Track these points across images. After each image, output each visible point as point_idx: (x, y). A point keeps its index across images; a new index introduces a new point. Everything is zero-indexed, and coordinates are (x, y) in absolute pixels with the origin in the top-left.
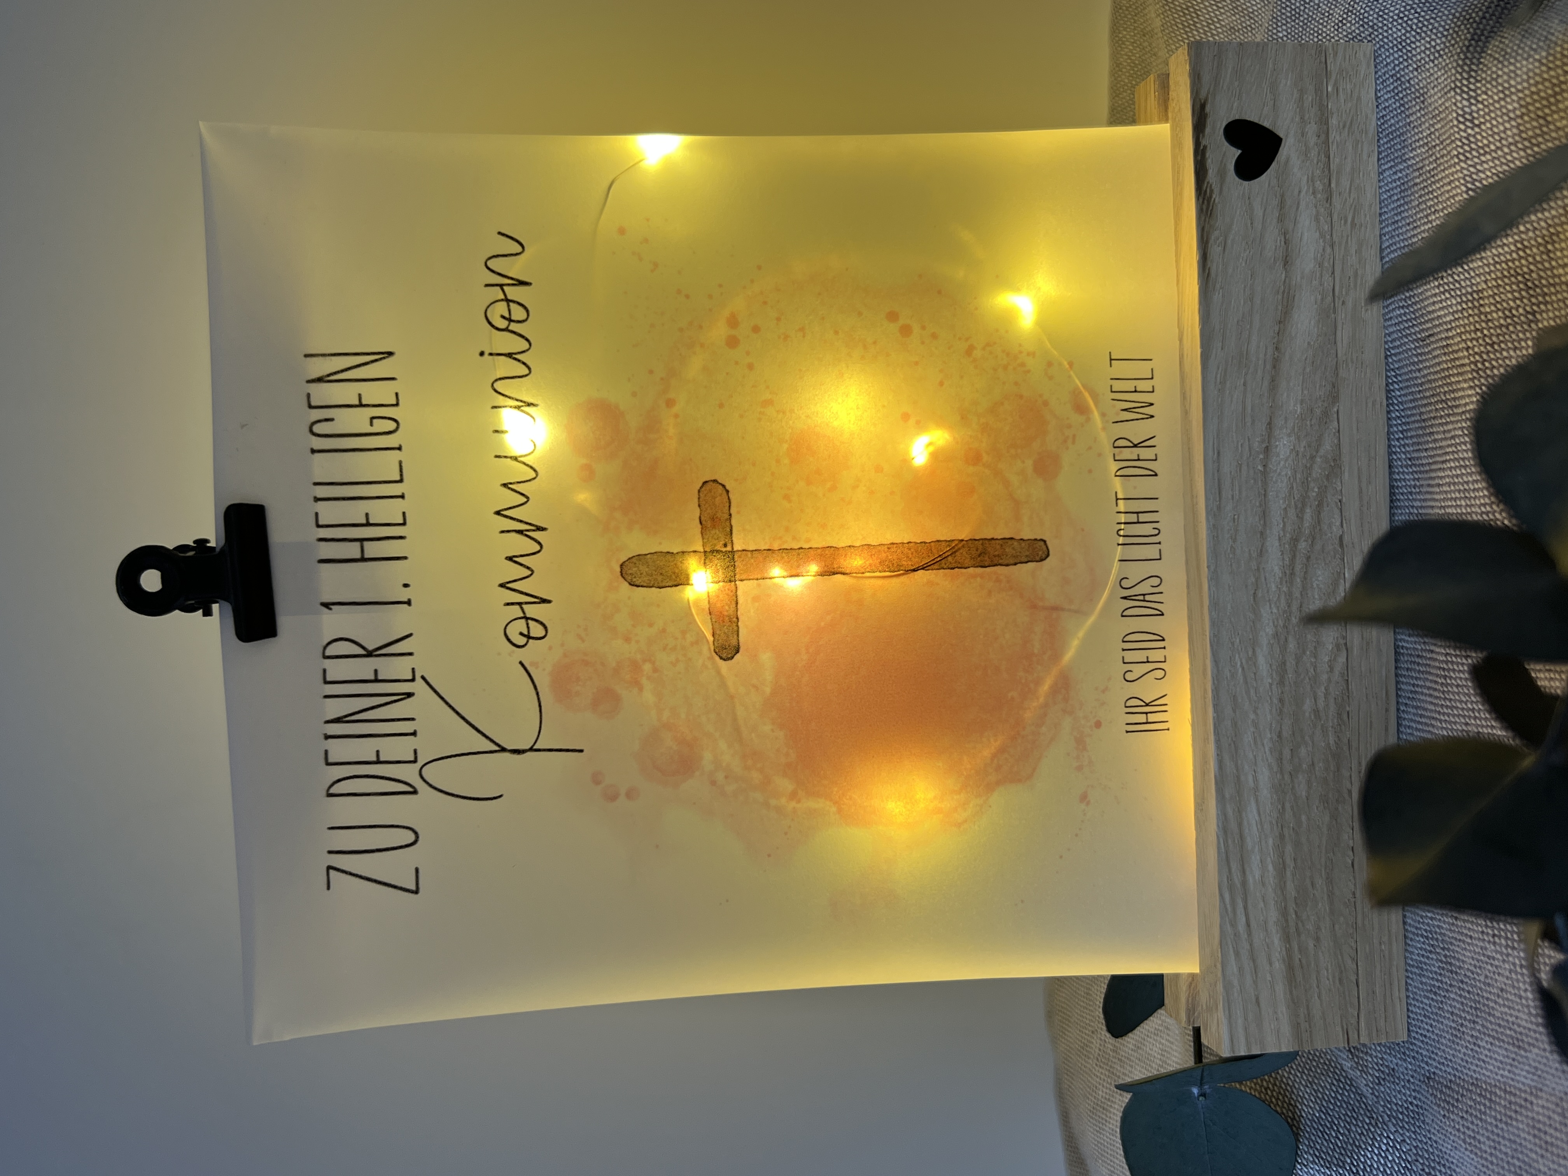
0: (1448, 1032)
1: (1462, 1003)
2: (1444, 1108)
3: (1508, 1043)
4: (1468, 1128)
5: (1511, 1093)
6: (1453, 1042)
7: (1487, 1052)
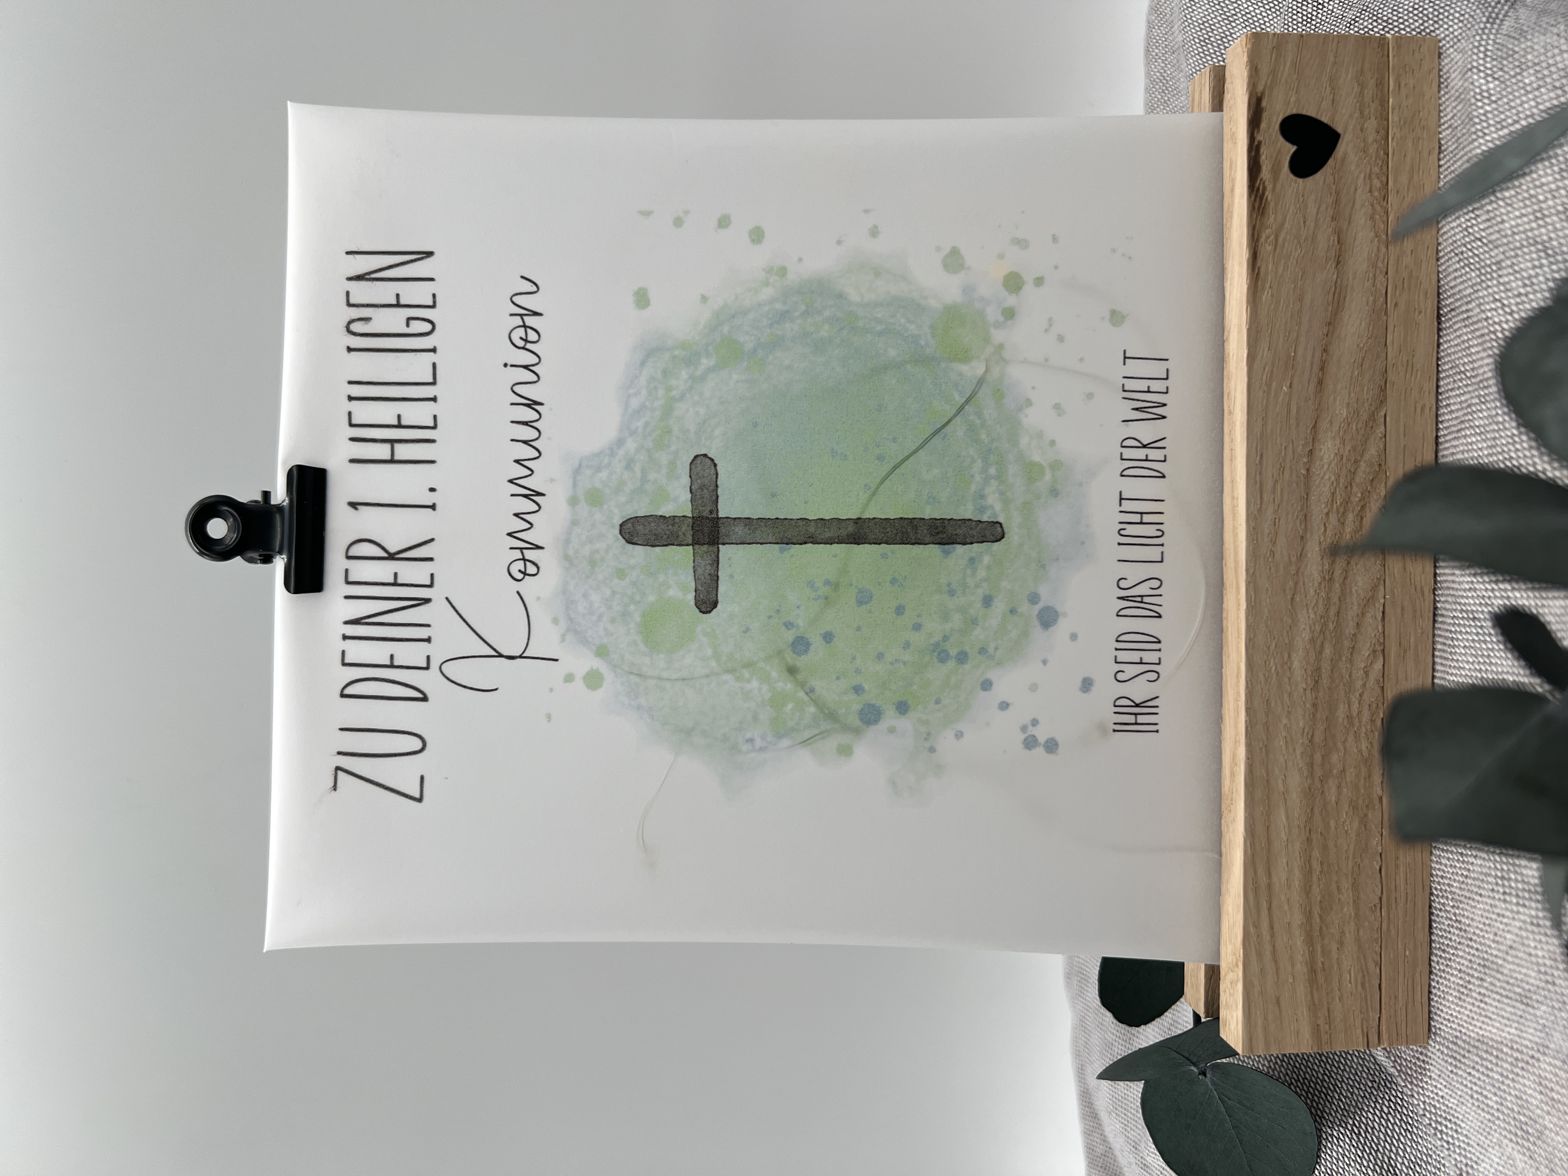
1: (1471, 961)
2: (1451, 1064)
3: (1516, 1001)
4: (1475, 1084)
5: (1518, 1050)
6: (1461, 999)
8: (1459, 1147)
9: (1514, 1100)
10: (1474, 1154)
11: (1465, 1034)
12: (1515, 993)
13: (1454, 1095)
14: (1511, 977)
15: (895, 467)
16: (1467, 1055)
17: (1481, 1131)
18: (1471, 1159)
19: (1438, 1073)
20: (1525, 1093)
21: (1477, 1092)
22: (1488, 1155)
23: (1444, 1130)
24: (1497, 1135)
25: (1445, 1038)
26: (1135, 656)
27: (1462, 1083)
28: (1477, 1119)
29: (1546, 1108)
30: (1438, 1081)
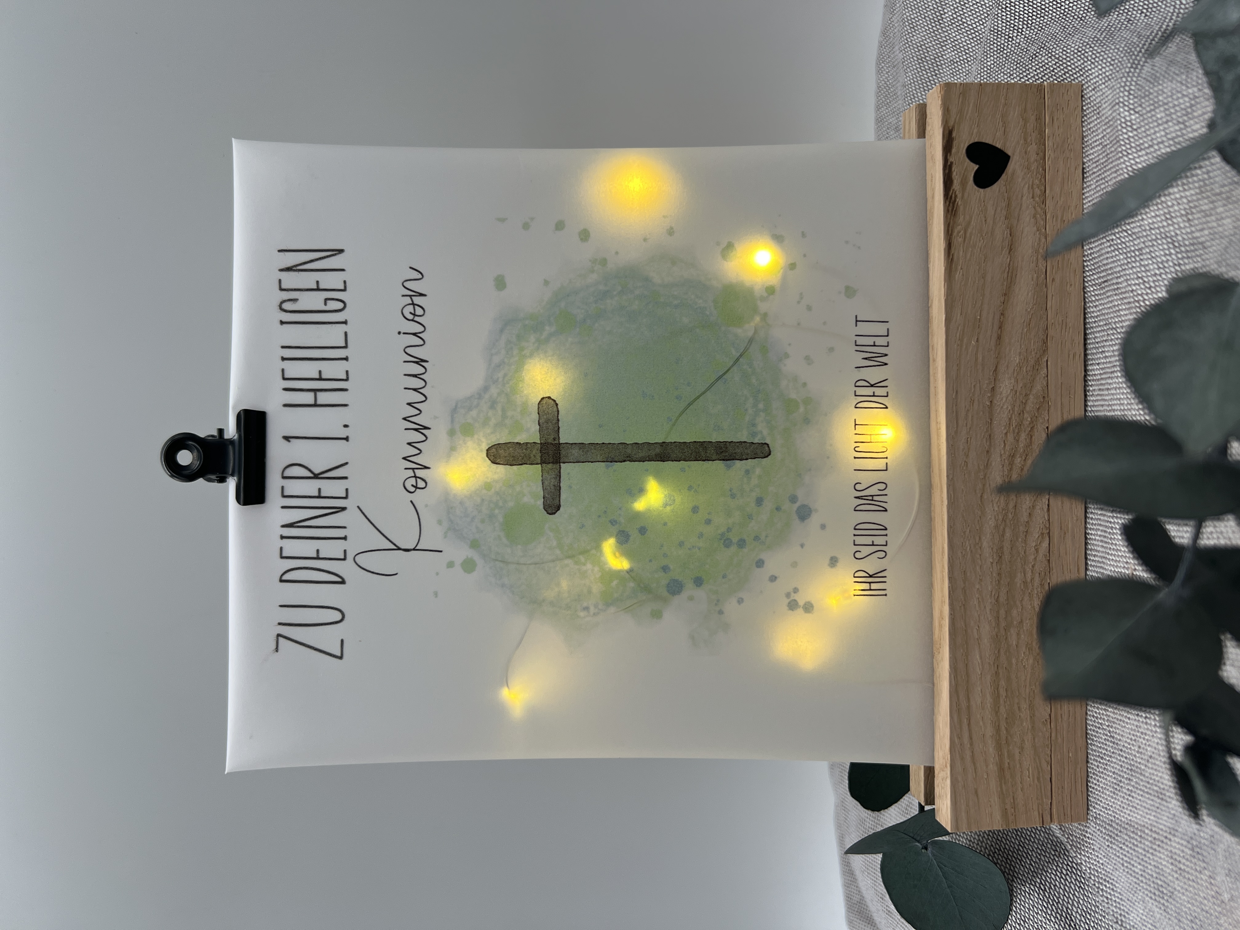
0: (1110, 786)
1: (1121, 766)
2: (1108, 840)
3: (1154, 796)
4: (1125, 856)
5: (1155, 832)
6: (1114, 793)
7: (1138, 802)
8: (1115, 901)
9: (1153, 869)
10: (1126, 907)
11: (1118, 819)
12: (1153, 790)
13: (1110, 863)
14: (1151, 779)
15: (690, 404)
16: (1119, 834)
17: (1130, 890)
18: (1124, 910)
19: (1099, 846)
20: (1161, 864)
21: (1126, 861)
22: (1135, 907)
23: (1104, 888)
24: (1141, 894)
25: (1103, 821)
26: (868, 540)
27: (1115, 855)
28: (1127, 881)
29: (1176, 875)
30: (1099, 852)
